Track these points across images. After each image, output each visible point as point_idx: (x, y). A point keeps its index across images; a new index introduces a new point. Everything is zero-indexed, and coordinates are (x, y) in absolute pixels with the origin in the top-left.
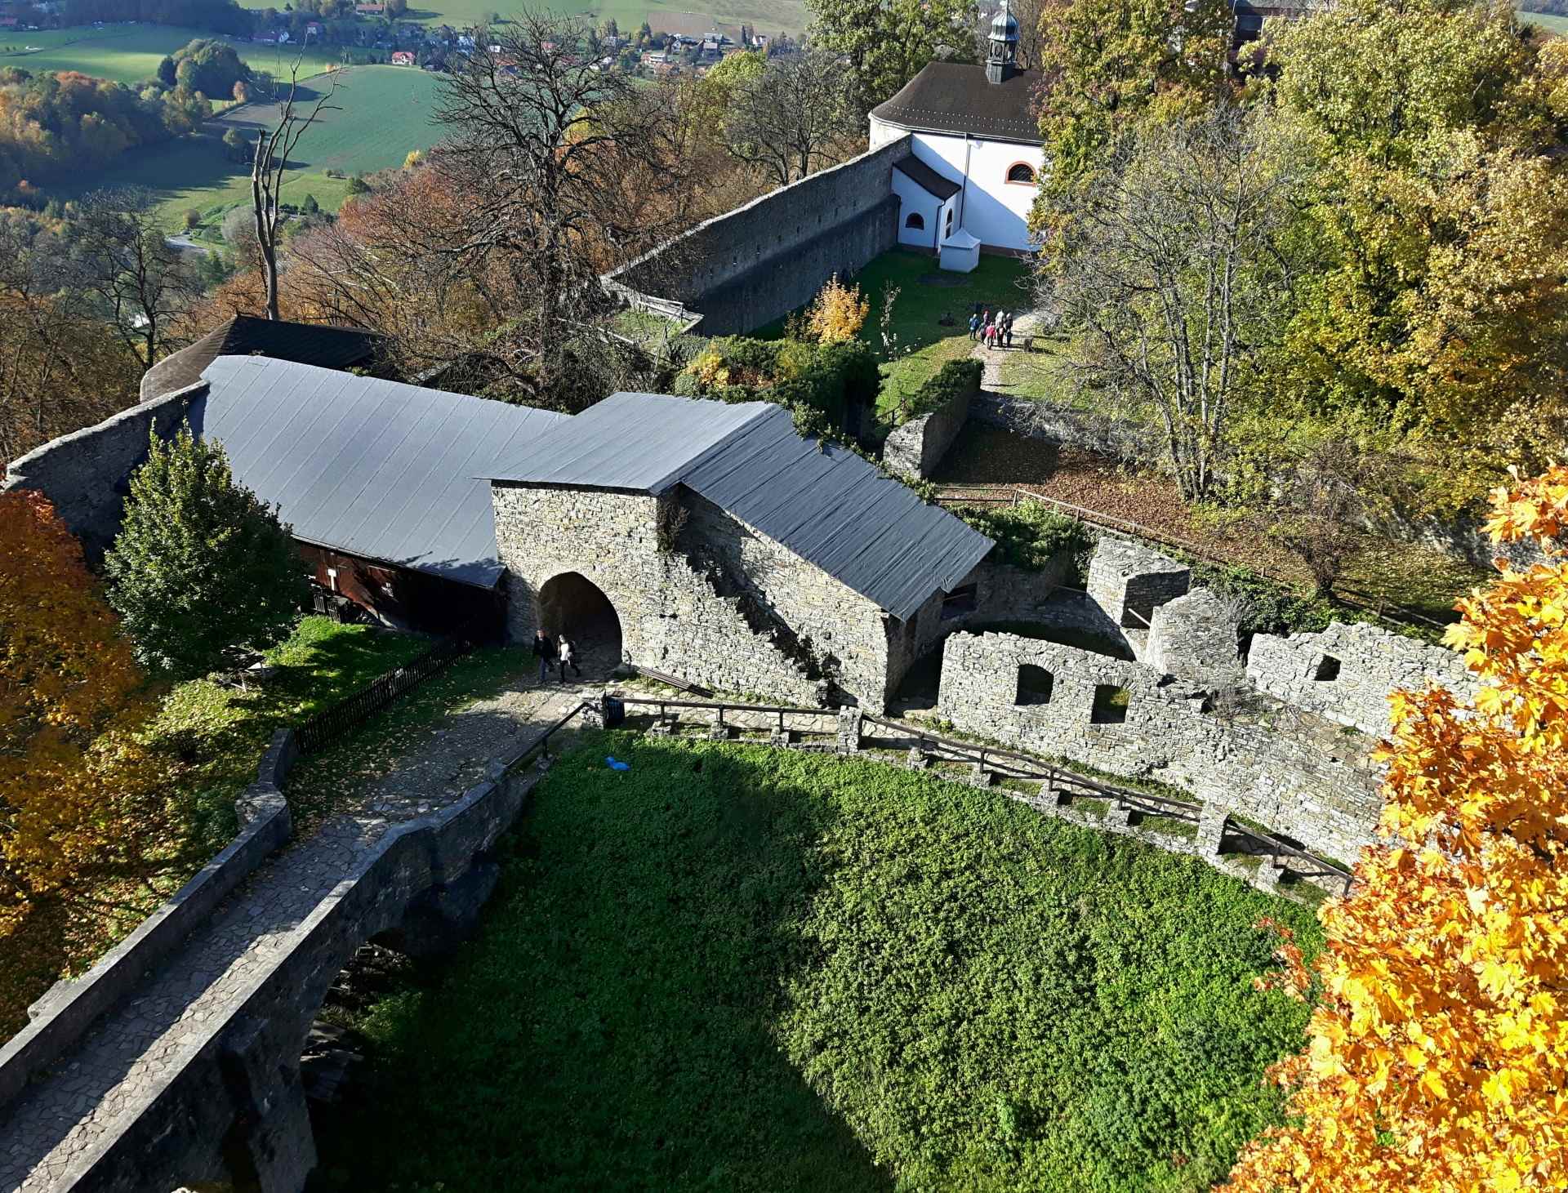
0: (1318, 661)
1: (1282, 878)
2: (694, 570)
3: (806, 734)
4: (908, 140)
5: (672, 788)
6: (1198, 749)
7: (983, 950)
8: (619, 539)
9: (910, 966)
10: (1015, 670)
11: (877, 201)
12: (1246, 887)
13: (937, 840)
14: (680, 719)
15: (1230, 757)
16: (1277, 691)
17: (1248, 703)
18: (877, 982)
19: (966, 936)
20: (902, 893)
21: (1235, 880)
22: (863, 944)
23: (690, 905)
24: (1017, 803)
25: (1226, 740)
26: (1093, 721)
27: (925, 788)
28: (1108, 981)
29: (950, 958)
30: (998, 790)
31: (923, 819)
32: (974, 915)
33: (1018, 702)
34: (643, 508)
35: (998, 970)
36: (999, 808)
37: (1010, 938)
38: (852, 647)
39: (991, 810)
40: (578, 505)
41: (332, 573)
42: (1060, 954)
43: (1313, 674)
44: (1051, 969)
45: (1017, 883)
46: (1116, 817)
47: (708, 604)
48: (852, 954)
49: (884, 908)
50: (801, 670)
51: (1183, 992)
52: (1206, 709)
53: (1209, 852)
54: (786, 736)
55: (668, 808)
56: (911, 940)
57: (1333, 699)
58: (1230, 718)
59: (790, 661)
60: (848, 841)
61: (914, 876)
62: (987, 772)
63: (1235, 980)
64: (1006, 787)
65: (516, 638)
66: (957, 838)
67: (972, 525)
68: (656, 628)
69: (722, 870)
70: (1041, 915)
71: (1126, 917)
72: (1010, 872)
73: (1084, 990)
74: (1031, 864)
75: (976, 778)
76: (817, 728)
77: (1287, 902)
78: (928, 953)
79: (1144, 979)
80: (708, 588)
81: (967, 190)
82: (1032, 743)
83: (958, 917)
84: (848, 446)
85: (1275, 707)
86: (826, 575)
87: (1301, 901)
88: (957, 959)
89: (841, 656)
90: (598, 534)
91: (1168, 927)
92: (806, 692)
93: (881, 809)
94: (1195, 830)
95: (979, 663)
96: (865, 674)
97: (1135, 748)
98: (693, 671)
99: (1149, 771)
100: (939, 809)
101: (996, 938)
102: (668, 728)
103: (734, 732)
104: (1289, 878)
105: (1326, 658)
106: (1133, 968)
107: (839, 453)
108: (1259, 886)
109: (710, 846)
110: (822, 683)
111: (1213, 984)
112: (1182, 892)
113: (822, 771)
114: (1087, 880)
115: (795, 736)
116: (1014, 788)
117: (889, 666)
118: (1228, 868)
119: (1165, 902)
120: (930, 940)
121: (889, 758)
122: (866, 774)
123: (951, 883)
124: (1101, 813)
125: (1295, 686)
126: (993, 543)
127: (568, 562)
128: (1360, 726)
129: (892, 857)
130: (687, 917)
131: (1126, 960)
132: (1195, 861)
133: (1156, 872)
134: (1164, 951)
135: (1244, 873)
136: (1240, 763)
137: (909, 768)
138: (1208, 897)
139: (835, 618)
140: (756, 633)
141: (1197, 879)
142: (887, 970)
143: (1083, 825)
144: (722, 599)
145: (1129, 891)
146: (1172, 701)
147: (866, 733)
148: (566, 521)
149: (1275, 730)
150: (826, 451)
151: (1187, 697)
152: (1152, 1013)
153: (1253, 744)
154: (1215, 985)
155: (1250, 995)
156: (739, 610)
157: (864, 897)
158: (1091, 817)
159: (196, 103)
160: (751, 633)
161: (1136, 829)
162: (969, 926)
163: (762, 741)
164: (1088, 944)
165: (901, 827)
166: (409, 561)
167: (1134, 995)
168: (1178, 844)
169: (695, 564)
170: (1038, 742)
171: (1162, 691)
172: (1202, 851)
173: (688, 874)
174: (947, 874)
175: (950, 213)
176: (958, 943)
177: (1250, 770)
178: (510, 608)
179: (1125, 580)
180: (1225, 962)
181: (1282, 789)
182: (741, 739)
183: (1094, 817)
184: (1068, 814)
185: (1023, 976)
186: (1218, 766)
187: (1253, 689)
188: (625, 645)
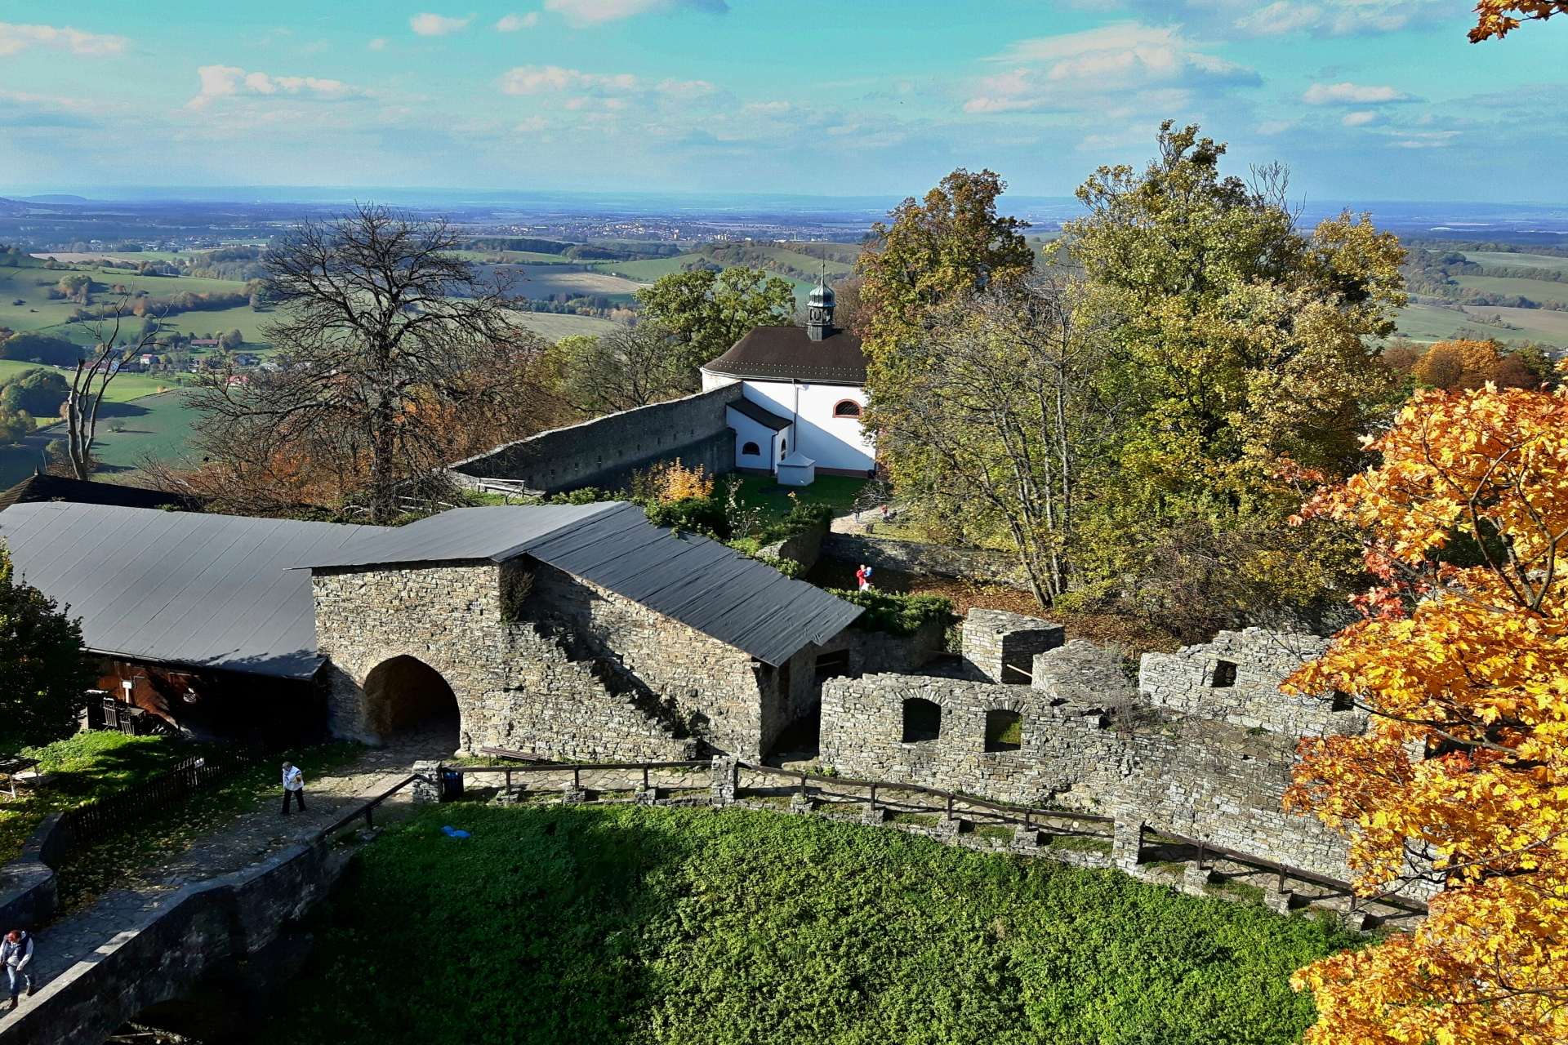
0: (1212, 667)
1: (1209, 878)
2: (542, 637)
3: (675, 790)
4: (740, 386)
5: (521, 851)
6: (1100, 766)
7: (892, 983)
8: (456, 614)
9: (810, 1007)
10: (899, 706)
11: (713, 432)
12: (1172, 892)
13: (830, 877)
14: (528, 788)
15: (1136, 771)
16: (1174, 703)
17: (1147, 717)
18: (773, 1027)
19: (871, 970)
20: (795, 935)
21: (1160, 888)
22: (753, 990)
23: (547, 965)
24: (915, 836)
25: (1129, 753)
26: (987, 750)
27: (813, 829)
28: (1037, 999)
29: (855, 993)
30: (892, 825)
31: (812, 859)
32: (880, 948)
33: (906, 740)
34: (483, 579)
35: (911, 1001)
36: (897, 843)
37: (921, 968)
38: (722, 701)
39: (888, 845)
40: (410, 584)
41: (127, 685)
42: (980, 977)
43: (1208, 682)
44: (972, 993)
45: (923, 913)
46: (1024, 841)
47: (558, 670)
48: (741, 1000)
49: (775, 950)
50: (666, 729)
51: (1121, 999)
52: (1104, 724)
53: (1128, 864)
54: (652, 793)
55: (515, 870)
56: (809, 980)
57: (1235, 703)
58: (1130, 731)
59: (654, 721)
60: (730, 887)
61: (807, 916)
62: (879, 809)
63: (1178, 980)
64: (901, 821)
65: (337, 734)
66: (853, 874)
67: (839, 595)
68: (499, 705)
69: (581, 930)
70: (955, 942)
71: (1049, 934)
72: (915, 902)
73: (1011, 1010)
74: (937, 892)
75: (866, 815)
76: (688, 784)
77: (1220, 901)
78: (830, 990)
79: (1077, 991)
80: (559, 654)
81: (798, 423)
82: (924, 779)
83: (862, 950)
84: (704, 534)
85: (1175, 718)
86: (689, 630)
87: (1234, 898)
88: (862, 992)
89: (709, 714)
90: (433, 611)
91: (1096, 937)
92: (674, 750)
93: (765, 853)
94: (1110, 845)
95: (863, 703)
96: (738, 728)
97: (1035, 773)
98: (543, 745)
99: (1052, 796)
100: (830, 848)
101: (906, 970)
102: (516, 796)
103: (592, 795)
104: (1216, 880)
105: (1220, 663)
106: (1063, 983)
107: (696, 539)
108: (1187, 890)
109: (568, 905)
110: (690, 740)
111: (1154, 988)
112: (1106, 905)
113: (695, 823)
114: (1000, 903)
115: (662, 793)
116: (910, 822)
117: (763, 718)
118: (1149, 876)
119: (1089, 915)
120: (830, 978)
121: (770, 805)
122: (745, 823)
123: (850, 919)
124: (1007, 838)
125: (1192, 695)
126: (862, 609)
127: (396, 645)
128: (1266, 726)
129: (780, 899)
130: (544, 979)
131: (1054, 974)
132: (1114, 873)
133: (1074, 887)
134: (1095, 962)
135: (1169, 879)
136: (1147, 775)
137: (792, 813)
138: (1134, 905)
139: (702, 674)
140: (613, 696)
141: (1120, 890)
142: (783, 1013)
143: (988, 850)
144: (575, 663)
145: (1048, 908)
146: (1068, 719)
147: (742, 784)
148: (396, 603)
149: (1179, 737)
150: (680, 536)
151: (1082, 714)
152: (1090, 1025)
153: (1159, 754)
154: (1157, 988)
155: (1196, 995)
156: (594, 673)
157: (750, 942)
158: (997, 842)
159: (19, 420)
160: (608, 697)
161: (1047, 848)
162: (874, 960)
163: (625, 800)
164: (1010, 964)
165: (789, 869)
166: (213, 659)
167: (1067, 1009)
168: (1093, 860)
169: (543, 631)
170: (930, 779)
171: (1056, 710)
172: (1120, 863)
173: (541, 935)
174: (845, 912)
175: (784, 442)
176: (864, 978)
177: (1159, 782)
178: (331, 703)
179: (1001, 637)
180: (1164, 964)
181: (1195, 795)
182: (600, 800)
183: (1000, 842)
184: (971, 842)
185: (941, 1004)
186: (1125, 781)
187: (1149, 705)
188: (463, 727)
